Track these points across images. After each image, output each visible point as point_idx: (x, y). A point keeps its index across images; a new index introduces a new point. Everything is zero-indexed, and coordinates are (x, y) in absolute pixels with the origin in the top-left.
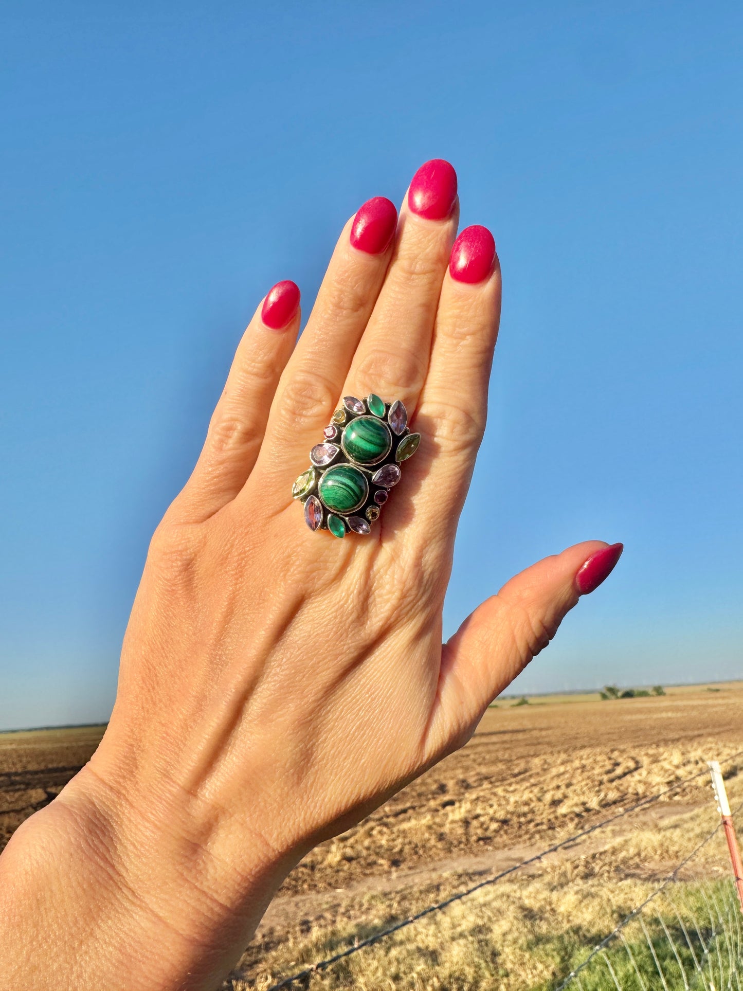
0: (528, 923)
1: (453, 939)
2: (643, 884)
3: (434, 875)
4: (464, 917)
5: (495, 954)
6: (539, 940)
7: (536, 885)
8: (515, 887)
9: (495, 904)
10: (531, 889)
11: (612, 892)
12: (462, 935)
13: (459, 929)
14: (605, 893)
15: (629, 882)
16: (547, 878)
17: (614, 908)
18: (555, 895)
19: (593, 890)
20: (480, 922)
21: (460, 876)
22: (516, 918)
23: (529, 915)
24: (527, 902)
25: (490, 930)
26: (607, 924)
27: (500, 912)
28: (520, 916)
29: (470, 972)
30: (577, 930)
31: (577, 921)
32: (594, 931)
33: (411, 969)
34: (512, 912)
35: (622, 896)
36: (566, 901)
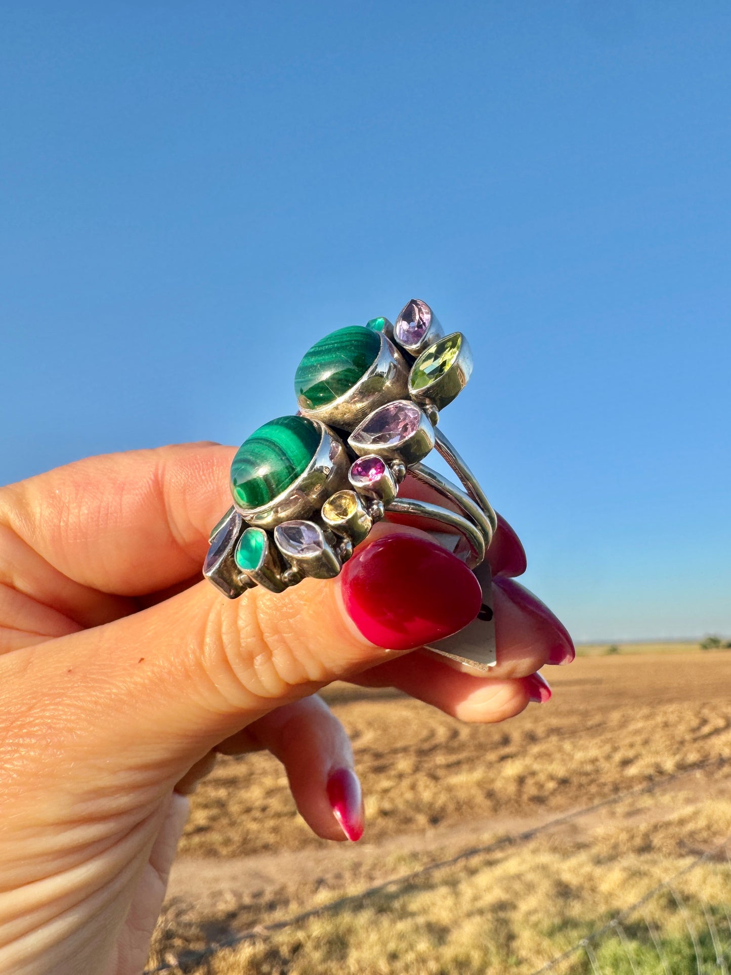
0: (559, 901)
1: (470, 915)
2: (704, 865)
3: (473, 837)
4: (488, 890)
5: (511, 937)
6: (567, 924)
7: (583, 856)
8: (556, 858)
9: (529, 877)
10: (573, 862)
11: (665, 870)
12: (481, 912)
13: (479, 904)
14: (657, 871)
16: (595, 850)
17: (665, 890)
20: (505, 897)
22: (547, 895)
23: (564, 892)
26: (650, 911)
29: (476, 957)
30: (614, 914)
32: (634, 917)
33: (411, 947)
36: (610, 879)
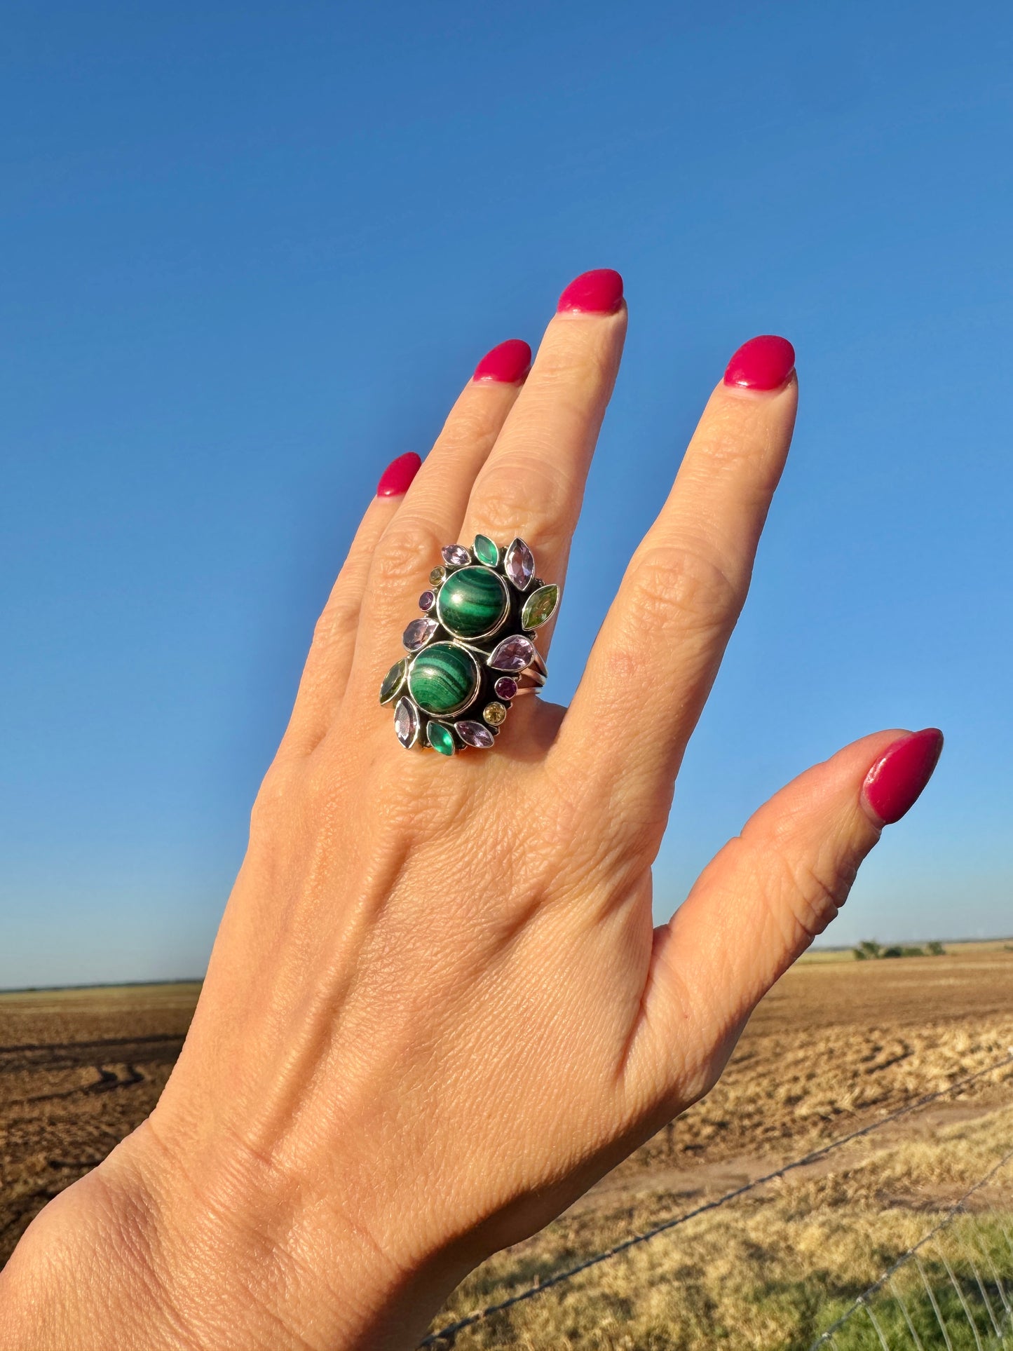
0: (755, 1264)
1: (652, 1284)
2: (914, 1216)
4: (666, 1254)
5: (710, 1306)
6: (771, 1288)
7: (765, 1213)
8: (738, 1214)
9: (710, 1238)
10: (759, 1217)
11: (872, 1224)
12: (663, 1279)
13: (659, 1271)
14: (861, 1225)
15: (894, 1212)
16: (781, 1204)
17: (875, 1246)
18: (791, 1228)
19: (845, 1222)
20: (689, 1262)
21: (660, 1198)
22: (738, 1258)
23: (756, 1253)
24: (754, 1236)
25: (701, 1273)
26: (863, 1269)
27: (715, 1249)
28: (744, 1254)
29: (675, 1330)
30: (823, 1276)
31: (823, 1264)
32: (846, 1278)
33: (594, 1322)
34: (732, 1248)
35: (886, 1231)
36: (808, 1236)
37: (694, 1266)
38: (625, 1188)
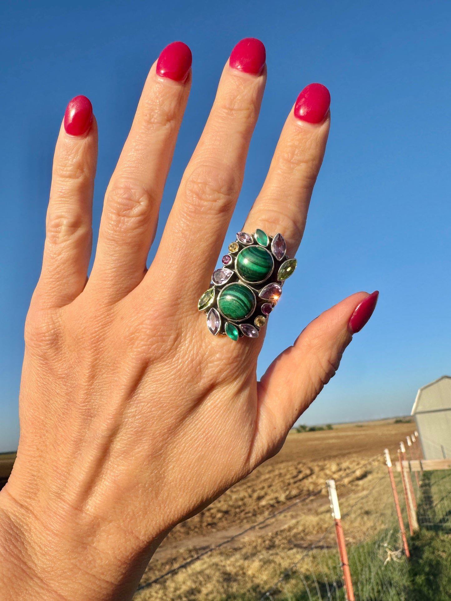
0: (225, 585)
2: (302, 552)
3: (174, 551)
4: (184, 583)
6: (230, 597)
7: (238, 556)
8: (222, 558)
9: (207, 572)
10: (232, 559)
11: (283, 558)
12: (179, 597)
13: (178, 592)
14: (278, 559)
15: (295, 550)
16: (244, 551)
17: (283, 570)
18: (246, 563)
19: (271, 558)
20: (194, 586)
21: (190, 551)
22: (218, 581)
23: (228, 578)
24: (229, 569)
25: (199, 592)
26: (276, 582)
27: (209, 578)
28: (221, 579)
30: (256, 588)
31: (257, 581)
34: (217, 576)
35: (289, 561)
36: (253, 567)
37: (196, 588)
38: (176, 547)
